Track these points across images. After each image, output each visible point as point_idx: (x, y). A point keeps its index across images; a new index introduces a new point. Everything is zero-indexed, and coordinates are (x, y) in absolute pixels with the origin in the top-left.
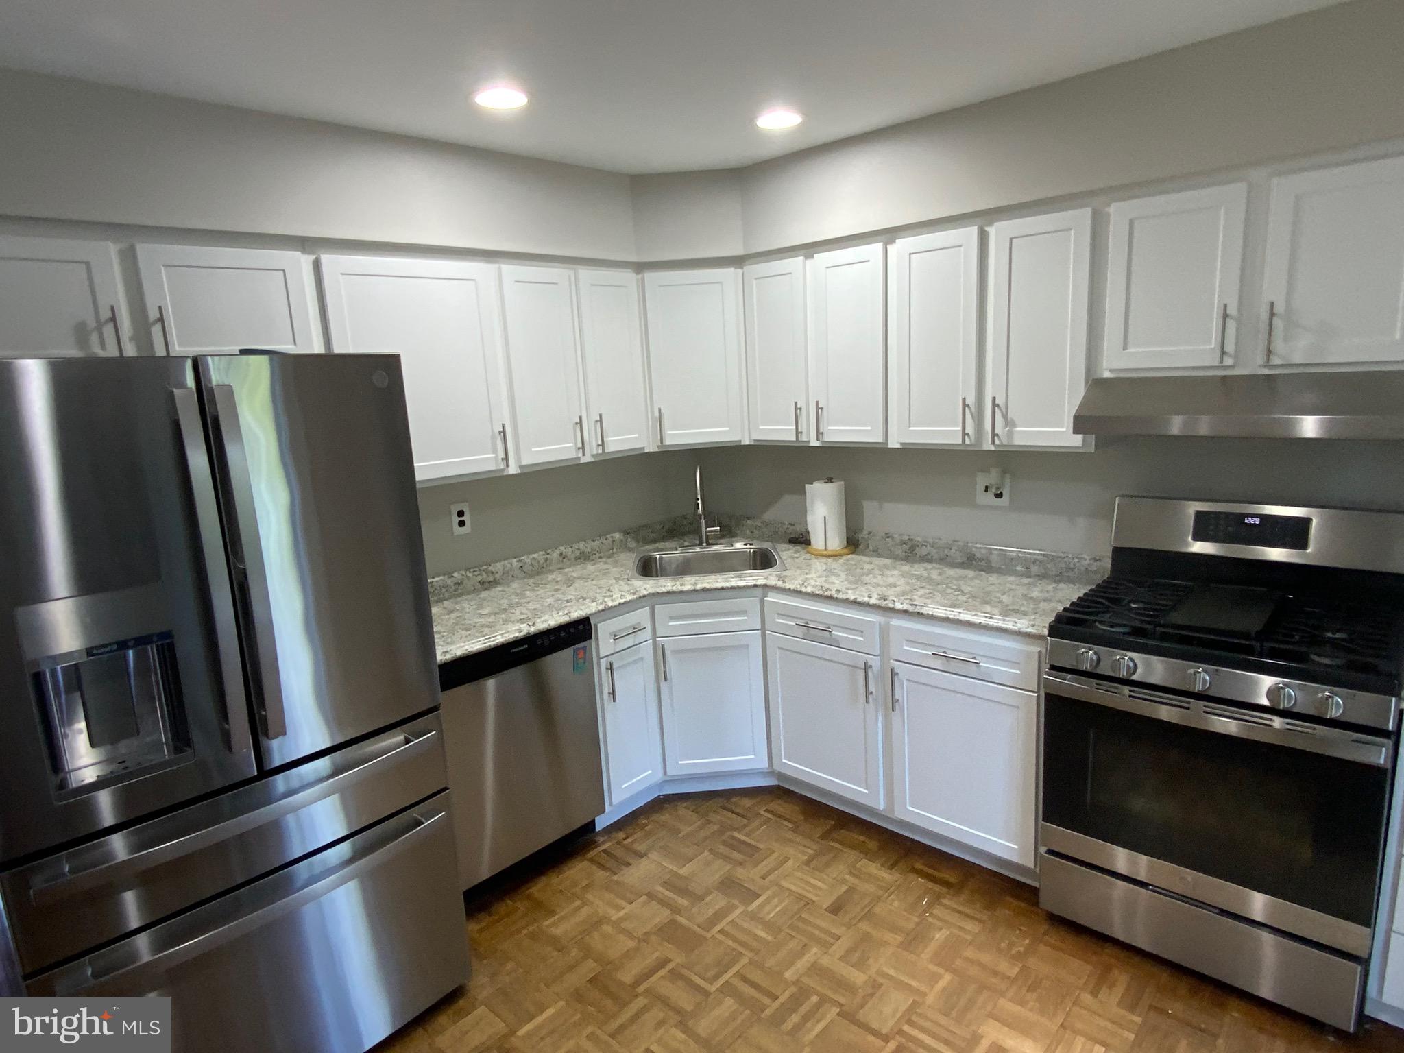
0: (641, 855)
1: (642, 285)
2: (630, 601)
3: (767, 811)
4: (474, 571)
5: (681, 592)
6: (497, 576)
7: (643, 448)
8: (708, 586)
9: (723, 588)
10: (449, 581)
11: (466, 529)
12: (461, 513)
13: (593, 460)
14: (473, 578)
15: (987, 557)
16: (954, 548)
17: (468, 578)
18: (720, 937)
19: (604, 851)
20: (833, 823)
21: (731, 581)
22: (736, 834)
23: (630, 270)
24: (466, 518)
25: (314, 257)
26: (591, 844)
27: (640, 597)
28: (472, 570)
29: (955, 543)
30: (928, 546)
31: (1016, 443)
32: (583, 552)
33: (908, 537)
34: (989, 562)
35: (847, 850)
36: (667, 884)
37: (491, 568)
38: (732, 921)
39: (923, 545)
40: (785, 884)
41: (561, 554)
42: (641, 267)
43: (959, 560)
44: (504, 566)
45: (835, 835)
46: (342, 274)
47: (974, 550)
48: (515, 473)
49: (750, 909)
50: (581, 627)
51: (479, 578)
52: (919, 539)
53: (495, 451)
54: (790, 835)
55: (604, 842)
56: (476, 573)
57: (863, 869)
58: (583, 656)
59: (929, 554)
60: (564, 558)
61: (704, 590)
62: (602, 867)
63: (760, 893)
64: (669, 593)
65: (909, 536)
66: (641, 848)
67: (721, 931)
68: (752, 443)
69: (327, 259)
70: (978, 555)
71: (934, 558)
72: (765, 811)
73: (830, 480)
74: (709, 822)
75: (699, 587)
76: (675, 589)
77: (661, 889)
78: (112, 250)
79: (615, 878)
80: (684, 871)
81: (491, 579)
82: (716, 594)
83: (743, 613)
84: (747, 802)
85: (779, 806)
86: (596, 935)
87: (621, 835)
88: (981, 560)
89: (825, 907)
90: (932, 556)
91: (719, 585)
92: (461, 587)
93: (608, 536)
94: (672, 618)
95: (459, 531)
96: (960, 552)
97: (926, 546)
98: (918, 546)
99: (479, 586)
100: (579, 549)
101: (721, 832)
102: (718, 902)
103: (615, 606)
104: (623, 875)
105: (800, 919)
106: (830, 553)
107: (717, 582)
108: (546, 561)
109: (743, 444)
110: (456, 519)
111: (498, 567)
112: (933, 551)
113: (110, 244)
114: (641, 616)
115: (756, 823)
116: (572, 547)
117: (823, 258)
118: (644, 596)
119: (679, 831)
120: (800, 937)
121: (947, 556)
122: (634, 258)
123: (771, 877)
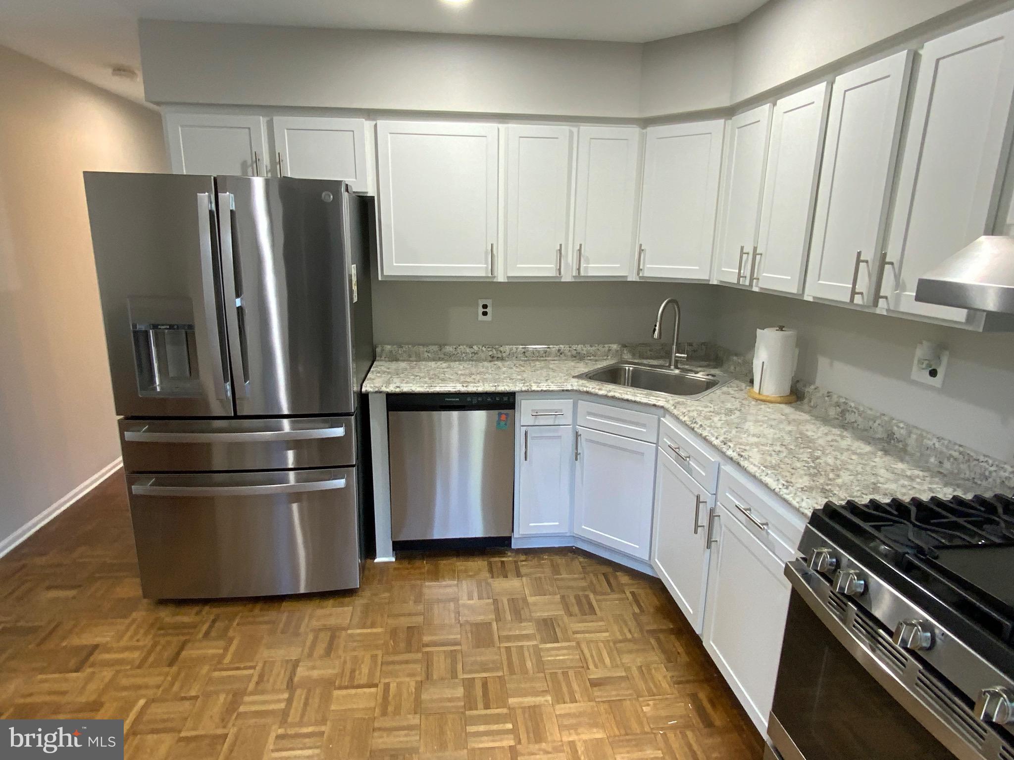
0: (519, 575)
1: (643, 138)
2: (552, 391)
3: (633, 593)
4: (488, 348)
5: (596, 395)
6: (504, 355)
7: (626, 277)
8: (617, 395)
9: (627, 400)
10: (468, 350)
11: (488, 318)
12: (485, 306)
13: (573, 280)
14: (486, 352)
15: (905, 439)
16: (878, 422)
17: (483, 351)
18: (503, 650)
19: (503, 562)
20: (672, 627)
21: (637, 396)
22: (592, 596)
23: (635, 126)
24: (488, 310)
25: (375, 122)
26: (502, 554)
27: (563, 390)
28: (487, 347)
29: (883, 417)
30: (857, 413)
31: (902, 309)
32: (579, 353)
33: (844, 400)
34: (906, 445)
35: (658, 651)
36: (512, 601)
37: (501, 349)
38: (522, 646)
39: (852, 411)
40: (584, 646)
41: (559, 350)
42: (646, 122)
43: (878, 436)
44: (511, 349)
45: (661, 636)
46: (390, 133)
47: (895, 428)
48: (502, 281)
49: (542, 646)
50: (505, 399)
51: (490, 353)
52: (853, 405)
53: (486, 263)
54: (628, 617)
55: (510, 556)
56: (489, 349)
57: (653, 671)
58: (505, 419)
59: (855, 422)
60: (561, 354)
61: (613, 397)
62: (491, 571)
63: (559, 640)
64: (587, 392)
65: (846, 399)
66: (523, 570)
67: (508, 649)
68: (719, 284)
69: (381, 123)
70: (897, 435)
71: (859, 427)
72: (630, 592)
73: (781, 328)
74: (584, 578)
75: (611, 394)
76: (593, 391)
77: (505, 602)
78: (262, 120)
79: (490, 580)
80: (531, 599)
81: (500, 356)
82: (625, 404)
83: (644, 426)
84: (624, 579)
85: (643, 592)
86: (441, 605)
87: (523, 557)
88: (899, 441)
89: (592, 677)
90: (858, 425)
91: (626, 397)
92: (476, 356)
93: (606, 346)
94: (590, 414)
95: (481, 317)
96: (882, 426)
97: (855, 413)
98: (848, 411)
99: (490, 359)
100: (575, 350)
101: (584, 589)
102: (529, 628)
103: (538, 391)
104: (494, 581)
105: (565, 674)
106: (764, 398)
107: (627, 394)
108: (545, 352)
109: (711, 283)
110: (481, 310)
111: (507, 348)
112: (860, 420)
113: (261, 118)
114: (565, 405)
115: (616, 596)
116: (570, 347)
117: (785, 103)
118: (567, 391)
119: (559, 573)
120: (550, 684)
121: (871, 428)
122: (635, 115)
123: (578, 636)
